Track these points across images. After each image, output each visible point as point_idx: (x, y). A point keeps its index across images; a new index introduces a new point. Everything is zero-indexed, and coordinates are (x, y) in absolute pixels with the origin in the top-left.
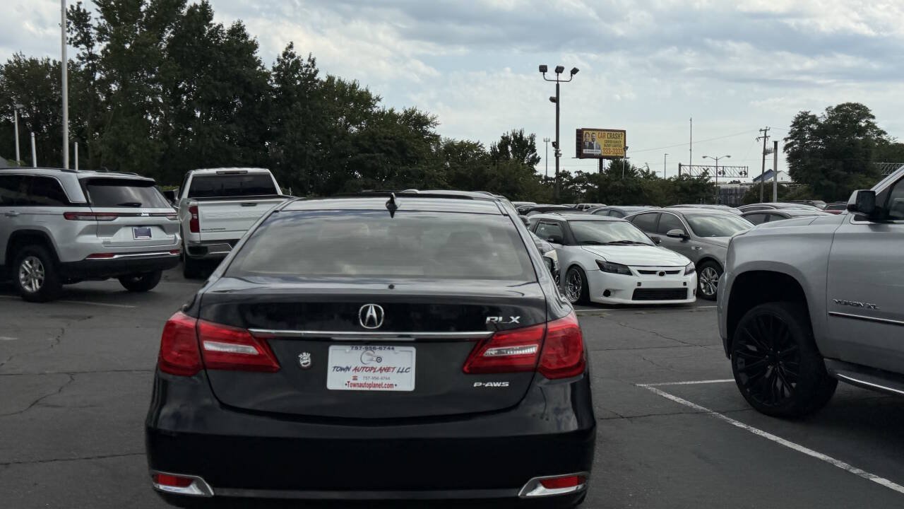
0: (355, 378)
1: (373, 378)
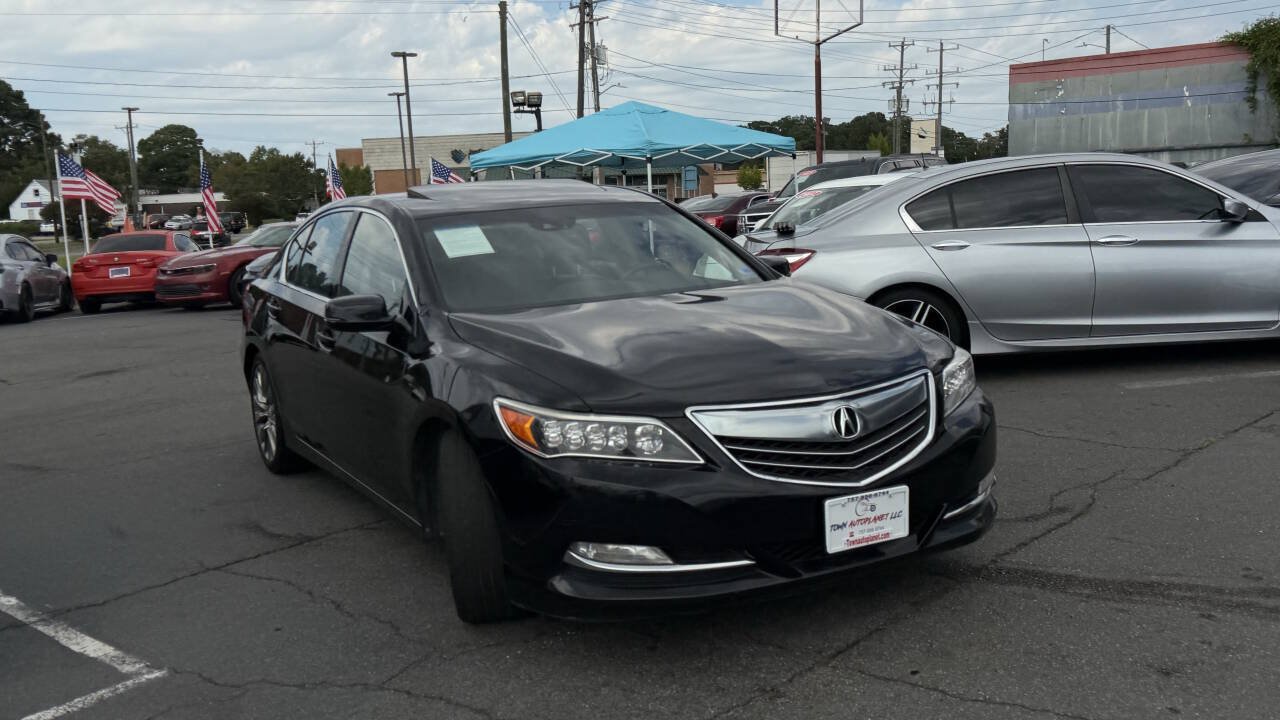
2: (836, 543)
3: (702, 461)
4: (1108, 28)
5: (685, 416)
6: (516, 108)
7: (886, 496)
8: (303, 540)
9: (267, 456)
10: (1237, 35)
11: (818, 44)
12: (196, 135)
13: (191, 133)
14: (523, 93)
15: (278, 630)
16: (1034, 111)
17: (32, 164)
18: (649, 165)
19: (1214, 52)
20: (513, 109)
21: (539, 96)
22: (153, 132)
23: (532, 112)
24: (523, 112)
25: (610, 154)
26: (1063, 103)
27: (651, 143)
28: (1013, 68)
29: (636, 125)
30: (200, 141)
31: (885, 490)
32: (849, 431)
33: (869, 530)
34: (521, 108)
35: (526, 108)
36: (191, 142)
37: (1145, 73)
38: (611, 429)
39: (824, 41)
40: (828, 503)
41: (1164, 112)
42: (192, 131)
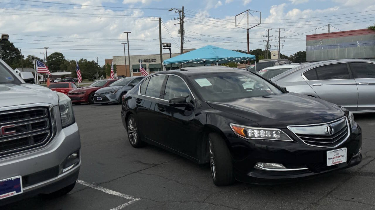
2: (329, 163)
3: (293, 141)
4: (329, 25)
5: (287, 128)
6: (164, 47)
7: (341, 151)
8: (155, 165)
9: (133, 143)
10: (372, 27)
11: (248, 30)
12: (63, 55)
13: (61, 55)
14: (166, 43)
15: (164, 188)
16: (313, 48)
17: (15, 64)
18: (217, 63)
19: (367, 31)
20: (163, 48)
21: (170, 44)
22: (50, 55)
23: (168, 49)
24: (166, 48)
25: (206, 60)
26: (322, 46)
27: (218, 57)
28: (307, 36)
29: (212, 52)
30: (64, 57)
31: (341, 149)
32: (331, 133)
33: (337, 160)
34: (165, 47)
35: (167, 47)
36: (61, 57)
37: (346, 37)
38: (267, 132)
39: (250, 29)
40: (328, 152)
41: (352, 49)
42: (62, 54)
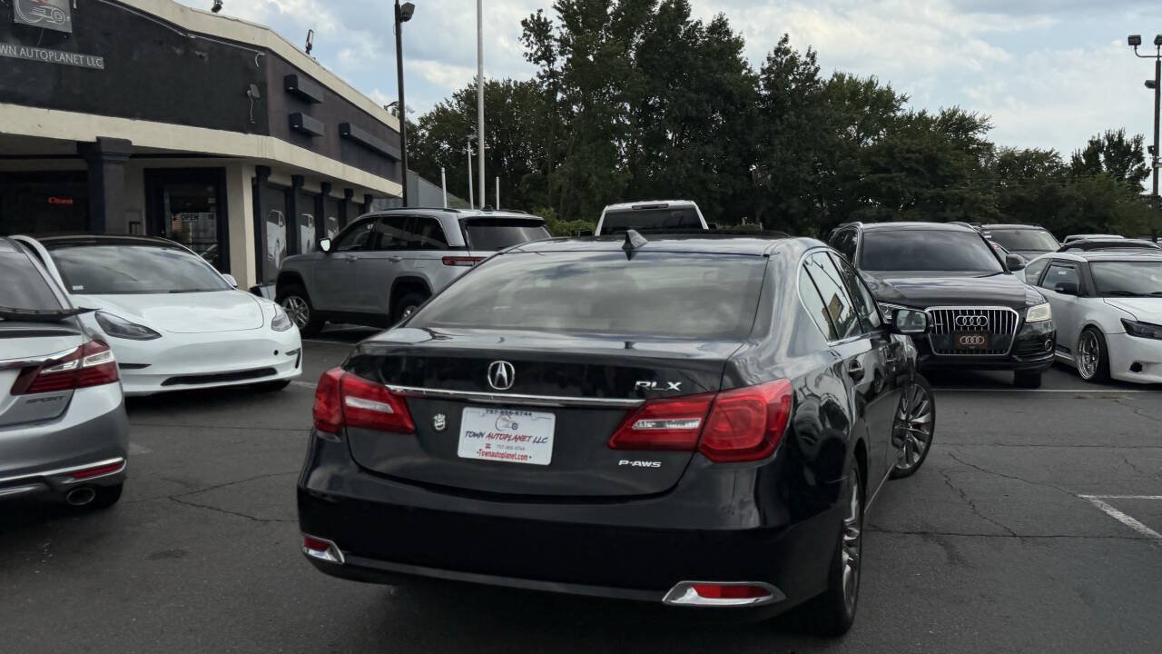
0: (488, 446)
1: (508, 448)
